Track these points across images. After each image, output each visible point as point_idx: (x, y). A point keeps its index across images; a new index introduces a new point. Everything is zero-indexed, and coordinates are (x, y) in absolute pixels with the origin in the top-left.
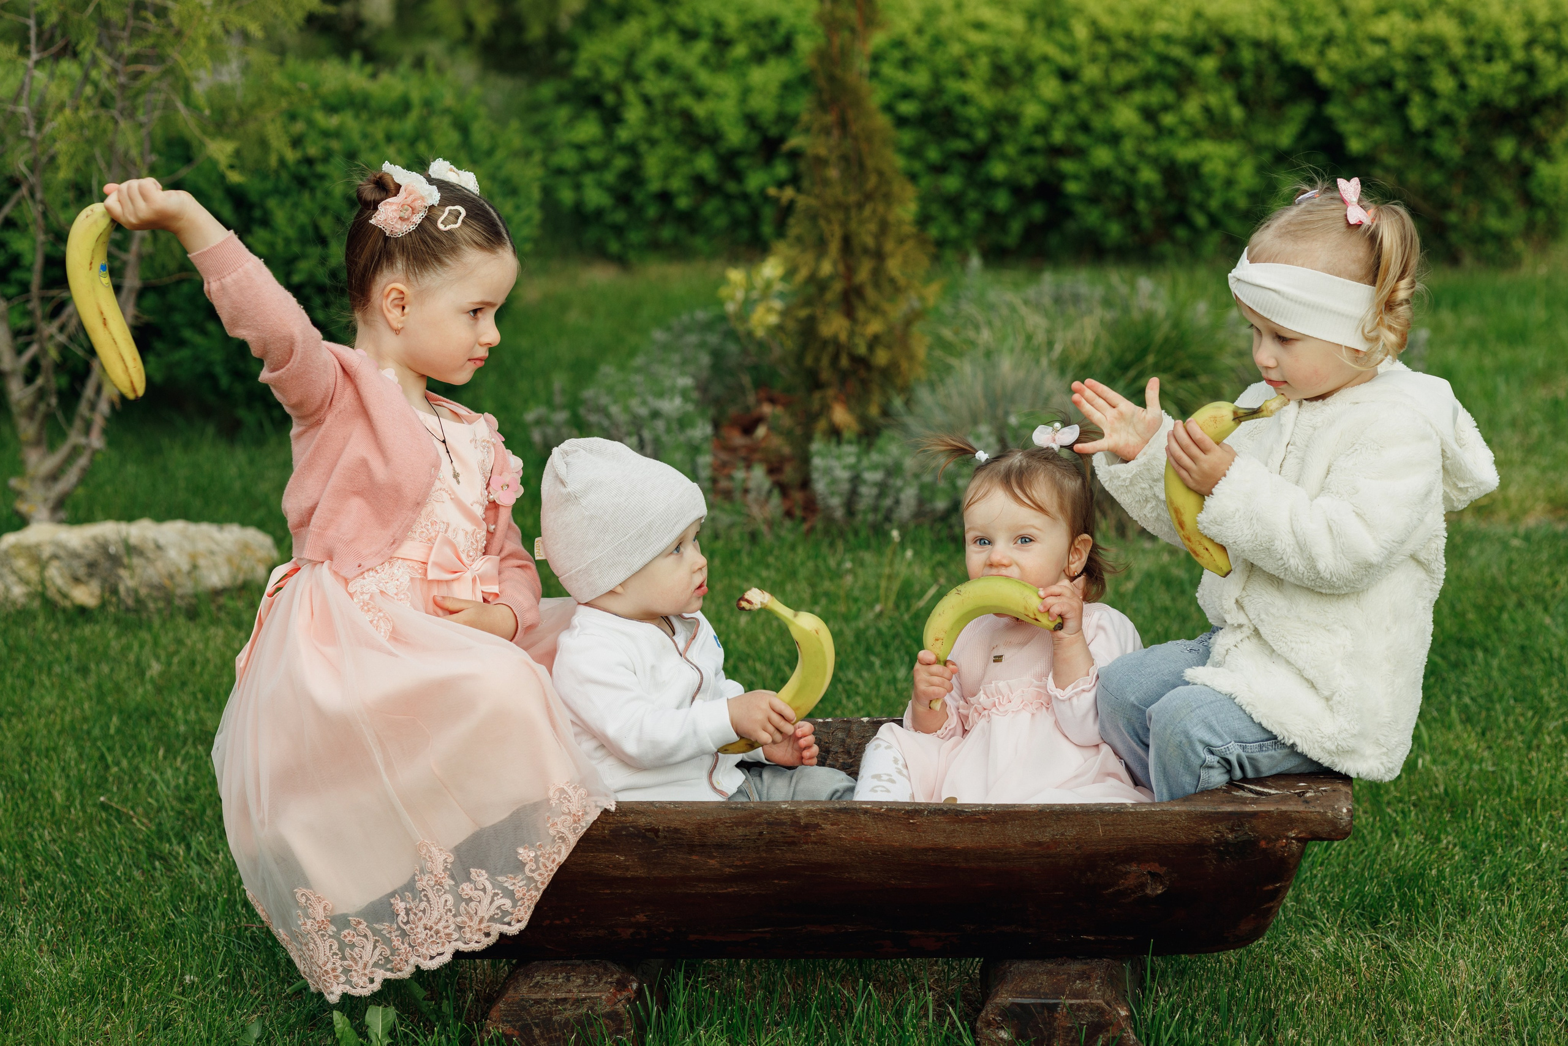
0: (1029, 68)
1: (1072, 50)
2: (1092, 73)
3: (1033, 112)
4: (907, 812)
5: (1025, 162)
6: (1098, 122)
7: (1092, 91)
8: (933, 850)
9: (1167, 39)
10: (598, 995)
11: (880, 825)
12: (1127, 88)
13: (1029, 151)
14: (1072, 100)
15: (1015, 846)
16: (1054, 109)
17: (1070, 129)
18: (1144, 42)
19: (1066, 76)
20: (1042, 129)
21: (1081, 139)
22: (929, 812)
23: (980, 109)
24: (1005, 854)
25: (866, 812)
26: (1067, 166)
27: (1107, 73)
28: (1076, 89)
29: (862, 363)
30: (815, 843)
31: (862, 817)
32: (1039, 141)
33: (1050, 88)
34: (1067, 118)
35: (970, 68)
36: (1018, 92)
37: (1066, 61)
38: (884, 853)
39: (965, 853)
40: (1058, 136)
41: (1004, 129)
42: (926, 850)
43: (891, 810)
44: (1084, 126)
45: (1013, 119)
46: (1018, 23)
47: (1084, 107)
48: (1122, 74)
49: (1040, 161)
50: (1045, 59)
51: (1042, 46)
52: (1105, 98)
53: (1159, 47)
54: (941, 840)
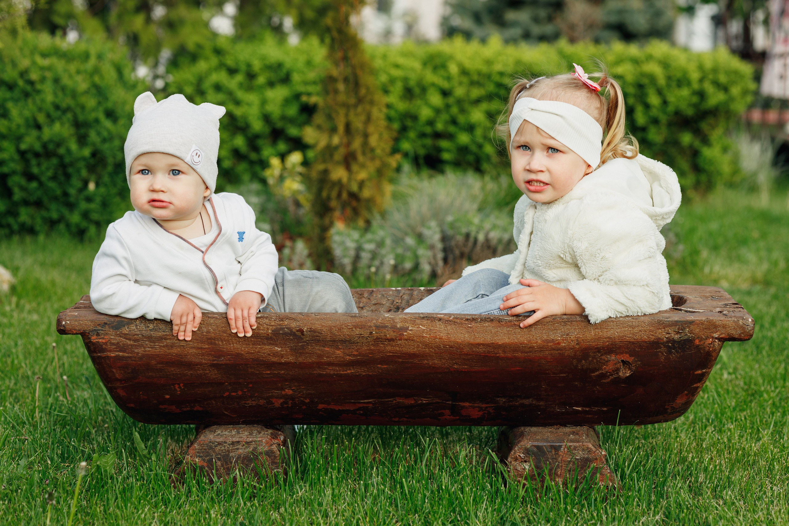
0: (424, 90)
1: (449, 78)
2: (460, 92)
3: (425, 113)
4: (467, 320)
5: (419, 142)
6: (461, 119)
7: (459, 102)
8: (483, 345)
9: (501, 74)
10: (260, 439)
11: (449, 327)
12: (477, 101)
13: (423, 135)
14: (448, 106)
15: (537, 342)
16: (438, 111)
17: (446, 123)
18: (488, 77)
19: (445, 93)
20: (431, 123)
21: (452, 129)
22: (482, 320)
23: (396, 111)
24: (530, 347)
25: (440, 320)
26: (444, 144)
27: (468, 92)
28: (451, 100)
29: (353, 196)
30: (406, 340)
31: (438, 323)
32: (428, 130)
33: (436, 99)
34: (445, 117)
35: (391, 89)
36: (419, 102)
37: (445, 85)
38: (451, 347)
39: (504, 347)
40: (440, 126)
41: (409, 123)
42: (479, 345)
43: (457, 318)
44: (454, 122)
45: (415, 118)
46: (417, 65)
47: (455, 110)
48: (476, 93)
49: (428, 142)
50: (433, 85)
51: (430, 77)
52: (466, 106)
53: (497, 78)
54: (488, 339)
